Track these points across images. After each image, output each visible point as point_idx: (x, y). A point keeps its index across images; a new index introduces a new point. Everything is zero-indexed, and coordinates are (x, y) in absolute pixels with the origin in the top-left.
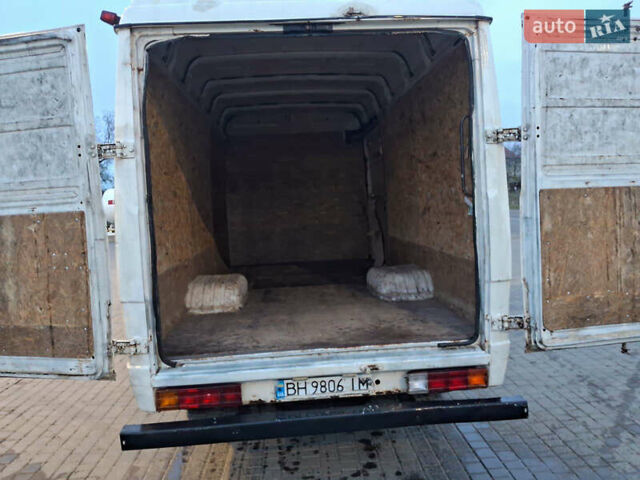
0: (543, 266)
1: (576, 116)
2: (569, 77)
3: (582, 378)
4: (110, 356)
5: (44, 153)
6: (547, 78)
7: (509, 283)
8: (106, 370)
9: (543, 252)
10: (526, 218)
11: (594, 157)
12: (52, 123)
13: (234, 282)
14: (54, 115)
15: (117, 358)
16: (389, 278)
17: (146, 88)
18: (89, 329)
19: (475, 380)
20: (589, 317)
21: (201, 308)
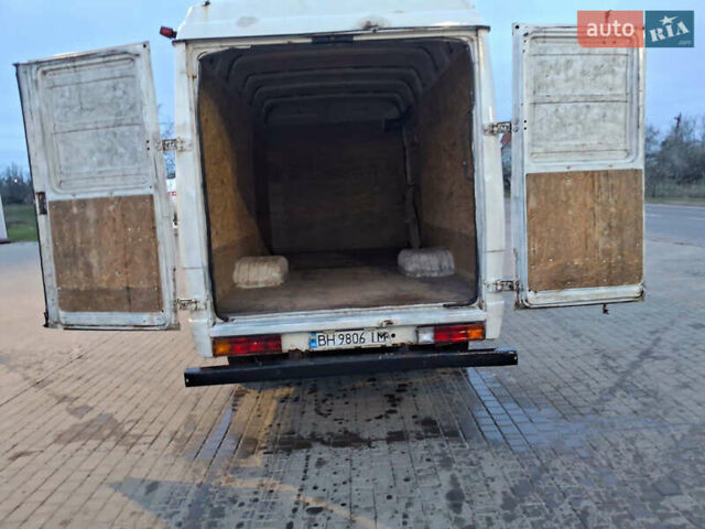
0: (529, 237)
1: (561, 111)
2: (556, 77)
3: (597, 351)
4: (176, 311)
5: (119, 147)
6: (535, 79)
7: (502, 254)
8: (173, 322)
9: (529, 226)
10: (516, 198)
11: (576, 146)
12: (124, 122)
13: (275, 261)
14: (126, 114)
15: (181, 313)
16: (415, 257)
17: (199, 93)
18: (159, 289)
19: (474, 333)
20: (570, 280)
21: (247, 283)
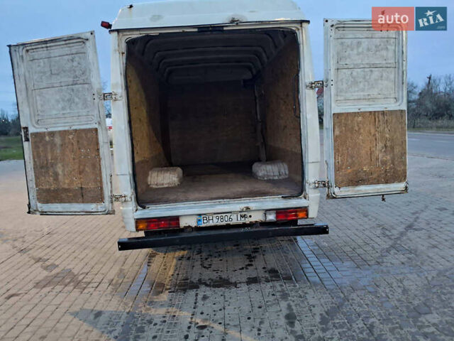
0: (335, 153)
1: (355, 74)
2: (351, 52)
3: (379, 225)
4: (112, 202)
5: (75, 98)
6: (338, 54)
7: (318, 164)
8: (110, 209)
9: (335, 147)
10: (327, 129)
11: (364, 95)
12: (78, 82)
14: (80, 79)
15: (116, 203)
16: (263, 167)
17: (126, 63)
18: (102, 188)
19: (301, 215)
20: (360, 181)
21: (157, 185)
